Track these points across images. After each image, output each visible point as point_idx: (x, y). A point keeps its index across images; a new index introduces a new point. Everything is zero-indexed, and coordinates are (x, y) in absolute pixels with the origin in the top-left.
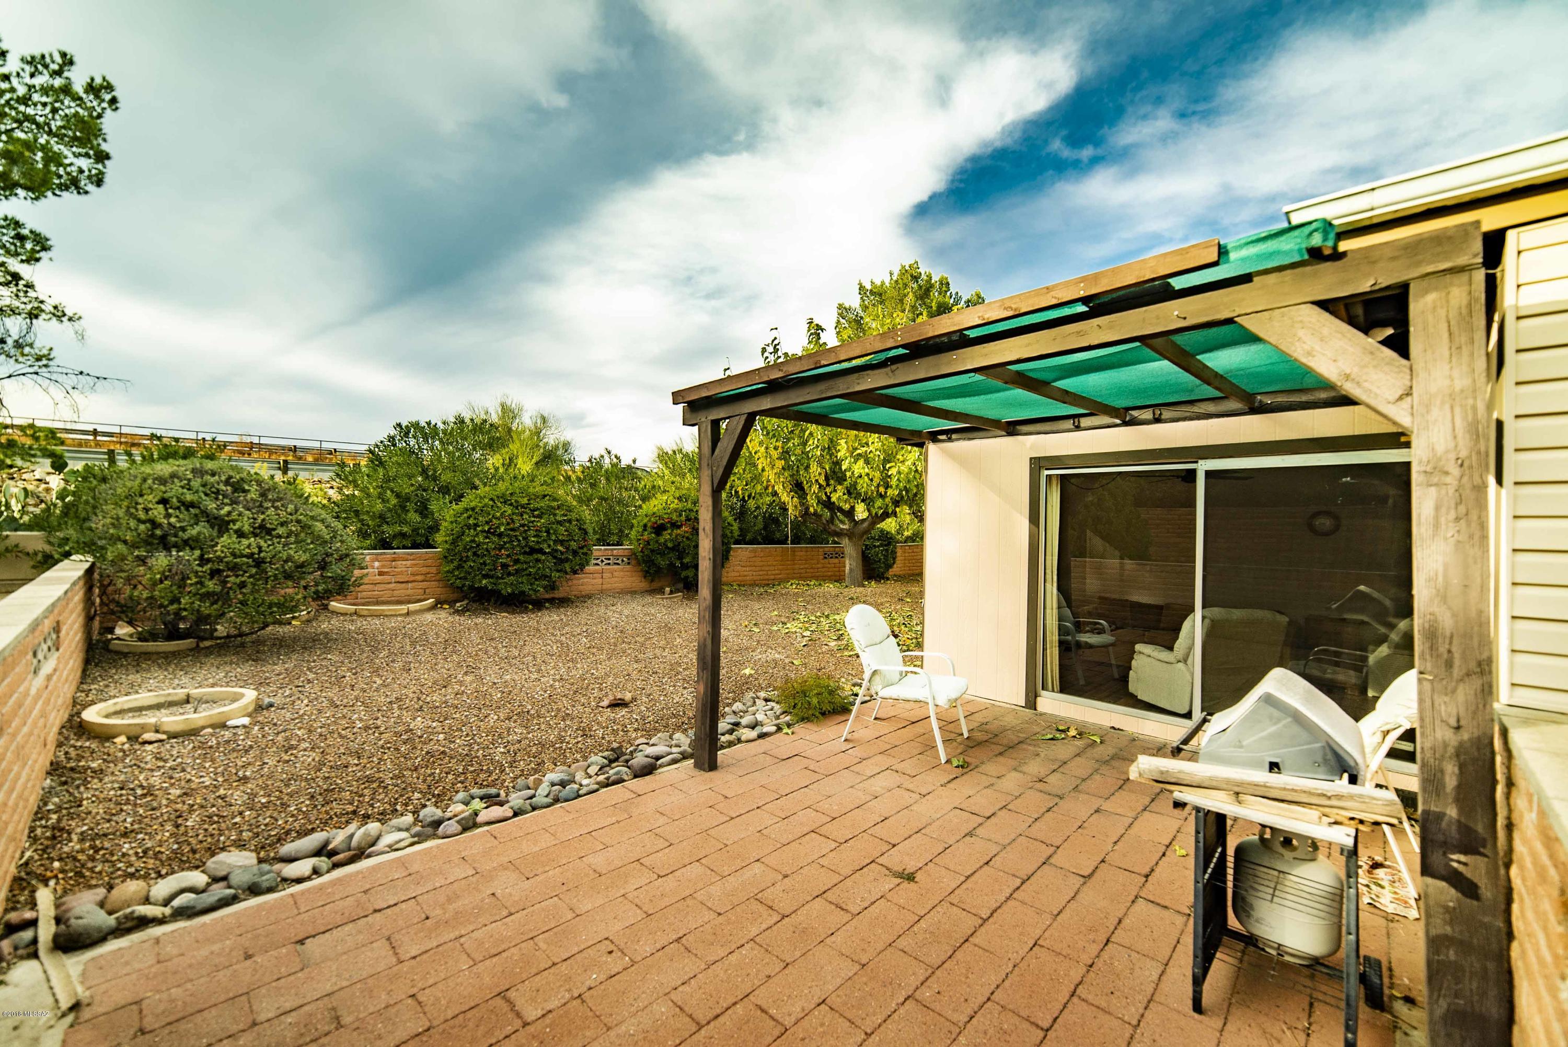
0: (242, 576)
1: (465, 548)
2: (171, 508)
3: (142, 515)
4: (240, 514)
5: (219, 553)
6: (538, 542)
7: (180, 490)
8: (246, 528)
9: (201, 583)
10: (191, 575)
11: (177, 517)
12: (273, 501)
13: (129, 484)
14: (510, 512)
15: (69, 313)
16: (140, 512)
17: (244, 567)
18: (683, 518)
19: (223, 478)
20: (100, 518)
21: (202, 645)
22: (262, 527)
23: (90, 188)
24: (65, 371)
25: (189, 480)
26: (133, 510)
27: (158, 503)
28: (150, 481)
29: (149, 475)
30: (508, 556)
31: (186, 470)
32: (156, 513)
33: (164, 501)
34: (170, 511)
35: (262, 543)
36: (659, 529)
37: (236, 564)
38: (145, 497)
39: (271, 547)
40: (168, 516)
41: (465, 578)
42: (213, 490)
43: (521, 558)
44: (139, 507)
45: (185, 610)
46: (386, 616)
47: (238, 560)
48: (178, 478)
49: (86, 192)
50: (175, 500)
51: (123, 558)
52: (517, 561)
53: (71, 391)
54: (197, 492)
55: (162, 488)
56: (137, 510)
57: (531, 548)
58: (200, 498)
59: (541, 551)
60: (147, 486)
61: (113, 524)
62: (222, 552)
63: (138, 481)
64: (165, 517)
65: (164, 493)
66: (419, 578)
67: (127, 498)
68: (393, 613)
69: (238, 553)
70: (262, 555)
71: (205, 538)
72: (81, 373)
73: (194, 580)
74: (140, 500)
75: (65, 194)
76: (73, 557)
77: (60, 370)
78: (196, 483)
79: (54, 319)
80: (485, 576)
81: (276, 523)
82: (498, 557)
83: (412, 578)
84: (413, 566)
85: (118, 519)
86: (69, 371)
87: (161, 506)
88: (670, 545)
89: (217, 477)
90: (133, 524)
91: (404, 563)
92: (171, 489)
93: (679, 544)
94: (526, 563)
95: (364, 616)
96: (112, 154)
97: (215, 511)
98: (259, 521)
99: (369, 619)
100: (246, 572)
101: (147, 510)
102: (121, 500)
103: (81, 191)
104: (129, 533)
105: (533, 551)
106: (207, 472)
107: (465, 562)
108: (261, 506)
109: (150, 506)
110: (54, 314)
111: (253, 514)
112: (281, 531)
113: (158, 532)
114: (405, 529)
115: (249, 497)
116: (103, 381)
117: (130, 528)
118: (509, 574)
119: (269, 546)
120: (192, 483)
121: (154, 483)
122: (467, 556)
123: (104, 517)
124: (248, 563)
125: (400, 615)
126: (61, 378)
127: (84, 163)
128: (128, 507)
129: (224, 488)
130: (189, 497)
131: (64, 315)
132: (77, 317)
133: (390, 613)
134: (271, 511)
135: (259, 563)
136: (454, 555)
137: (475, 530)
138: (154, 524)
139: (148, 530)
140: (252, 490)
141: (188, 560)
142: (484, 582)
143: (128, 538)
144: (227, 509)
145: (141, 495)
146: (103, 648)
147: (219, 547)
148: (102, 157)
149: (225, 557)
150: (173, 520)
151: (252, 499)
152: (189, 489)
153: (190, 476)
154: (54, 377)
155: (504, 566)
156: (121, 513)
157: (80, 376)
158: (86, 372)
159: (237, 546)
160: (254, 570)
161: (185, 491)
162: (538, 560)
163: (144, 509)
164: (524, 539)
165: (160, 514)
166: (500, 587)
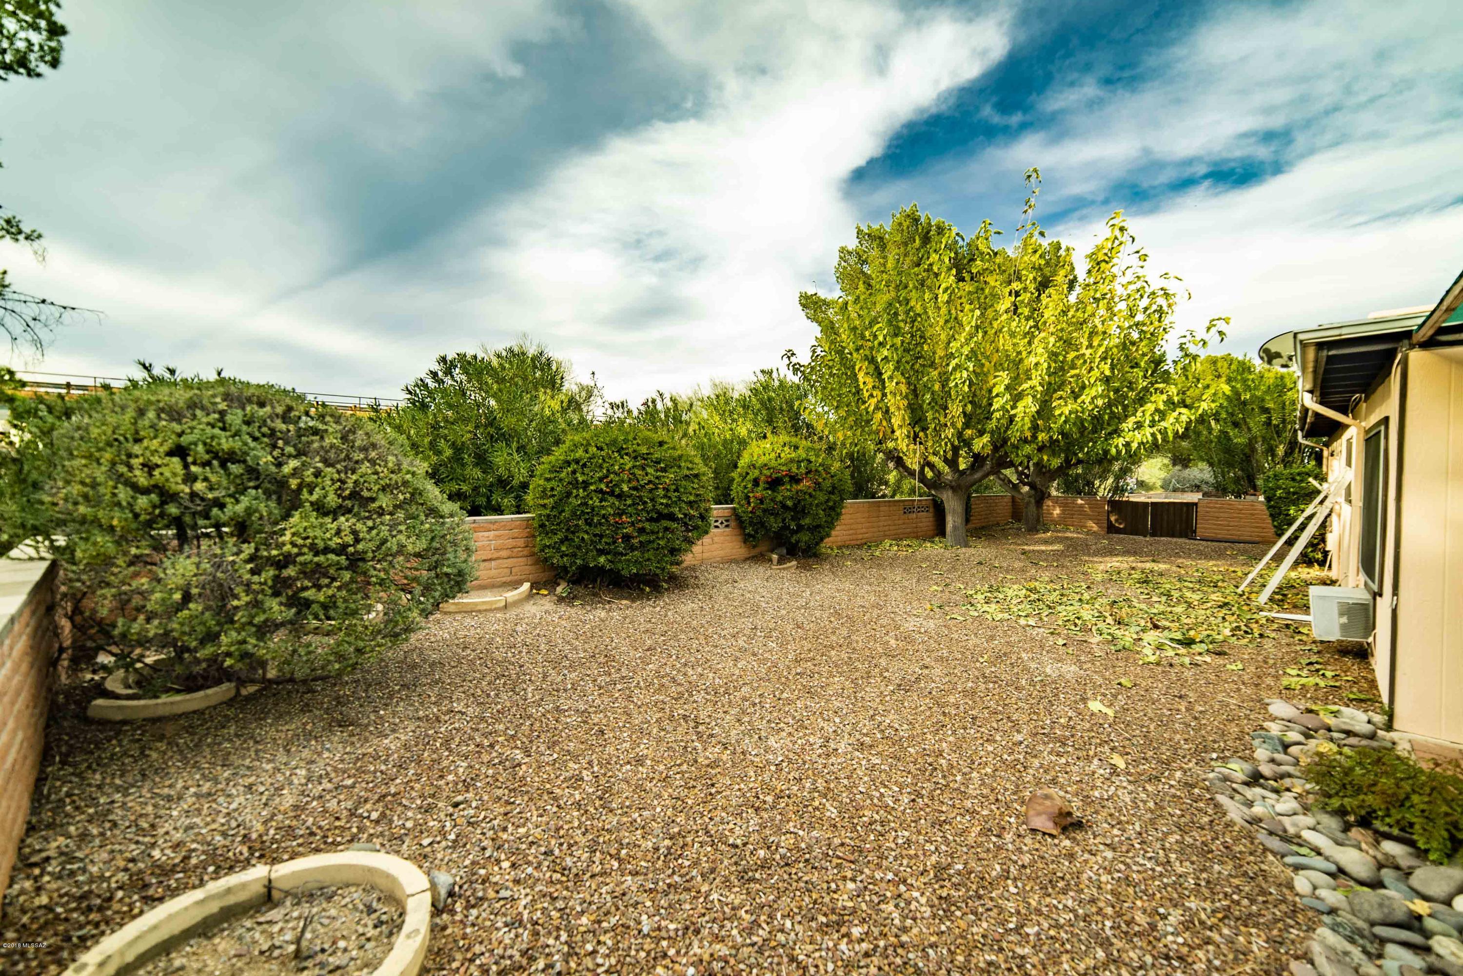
0: (328, 586)
1: (574, 513)
2: (194, 463)
3: (142, 480)
4: (317, 474)
5: (288, 547)
6: (667, 505)
7: (209, 430)
8: (332, 500)
9: (256, 604)
10: (238, 590)
11: (206, 479)
12: (364, 449)
13: (112, 419)
14: (630, 465)
15: (26, 228)
16: (138, 473)
17: (332, 571)
18: (803, 470)
19: (279, 410)
20: (60, 484)
21: (244, 692)
22: (355, 495)
23: (43, 68)
24: (23, 298)
25: (222, 413)
26: (123, 469)
27: (170, 453)
28: (151, 414)
29: (149, 402)
30: (633, 524)
31: (214, 396)
32: (167, 474)
33: (180, 452)
34: (194, 469)
35: (359, 526)
36: (774, 483)
37: (318, 565)
38: (146, 443)
39: (374, 532)
40: (190, 479)
41: (574, 555)
42: (265, 430)
43: (647, 525)
44: (135, 462)
45: (229, 654)
46: (480, 611)
47: (321, 558)
48: (203, 408)
49: (39, 75)
50: (200, 448)
51: (108, 561)
52: (642, 531)
53: (32, 323)
54: (237, 434)
55: (178, 428)
56: (131, 468)
57: (658, 512)
58: (245, 444)
59: (672, 517)
60: (147, 423)
61: (86, 497)
62: (294, 545)
63: (130, 413)
64: (185, 482)
65: (180, 435)
66: (504, 553)
67: (109, 444)
68: (488, 607)
69: (321, 545)
70: (360, 547)
71: (261, 518)
72: (44, 301)
73: (245, 599)
74: (137, 449)
75: (12, 76)
76: (14, 553)
77: (16, 296)
78: (235, 418)
79: (8, 236)
80: (601, 552)
81: (375, 488)
82: (618, 526)
83: (495, 555)
84: (498, 537)
85: (94, 485)
86: (28, 299)
87: (176, 460)
88: (789, 503)
89: (268, 409)
90: (124, 494)
91: (486, 534)
92: (192, 428)
93: (799, 501)
94: (653, 532)
95: (450, 613)
96: (69, 28)
97: (273, 469)
98: (350, 484)
99: (459, 617)
100: (333, 579)
101: (149, 468)
102: (100, 450)
103: (32, 73)
104: (117, 513)
105: (661, 516)
106: (249, 400)
107: (573, 533)
108: (348, 458)
109: (156, 460)
110: (8, 232)
111: (339, 472)
112: (384, 501)
113: (173, 510)
114: (465, 488)
115: (327, 441)
116: (71, 311)
117: (119, 504)
118: (633, 548)
119: (371, 529)
120: (229, 418)
121: (159, 417)
122: (577, 525)
123: (68, 482)
124: (338, 563)
125: (498, 609)
126: (18, 307)
127: (36, 38)
128: (113, 464)
129: (284, 427)
130: (226, 443)
131: (20, 232)
132: (35, 234)
133: (484, 607)
134: (365, 468)
135: (355, 562)
136: (558, 524)
137: (585, 490)
138: (166, 496)
139: (154, 507)
140: (331, 430)
141: (233, 563)
142: (602, 560)
143: (115, 522)
144: (293, 463)
145: (138, 441)
146: (76, 716)
147: (287, 537)
148: (56, 30)
149: (300, 554)
150: (199, 486)
151: (332, 446)
152: (224, 429)
153: (223, 406)
154: (9, 305)
155: (627, 538)
156: (100, 473)
157: (41, 305)
158: (49, 301)
159: (318, 533)
160: (347, 576)
161: (217, 431)
162: (666, 529)
163: (144, 465)
164: (652, 500)
165: (175, 475)
166: (620, 566)
